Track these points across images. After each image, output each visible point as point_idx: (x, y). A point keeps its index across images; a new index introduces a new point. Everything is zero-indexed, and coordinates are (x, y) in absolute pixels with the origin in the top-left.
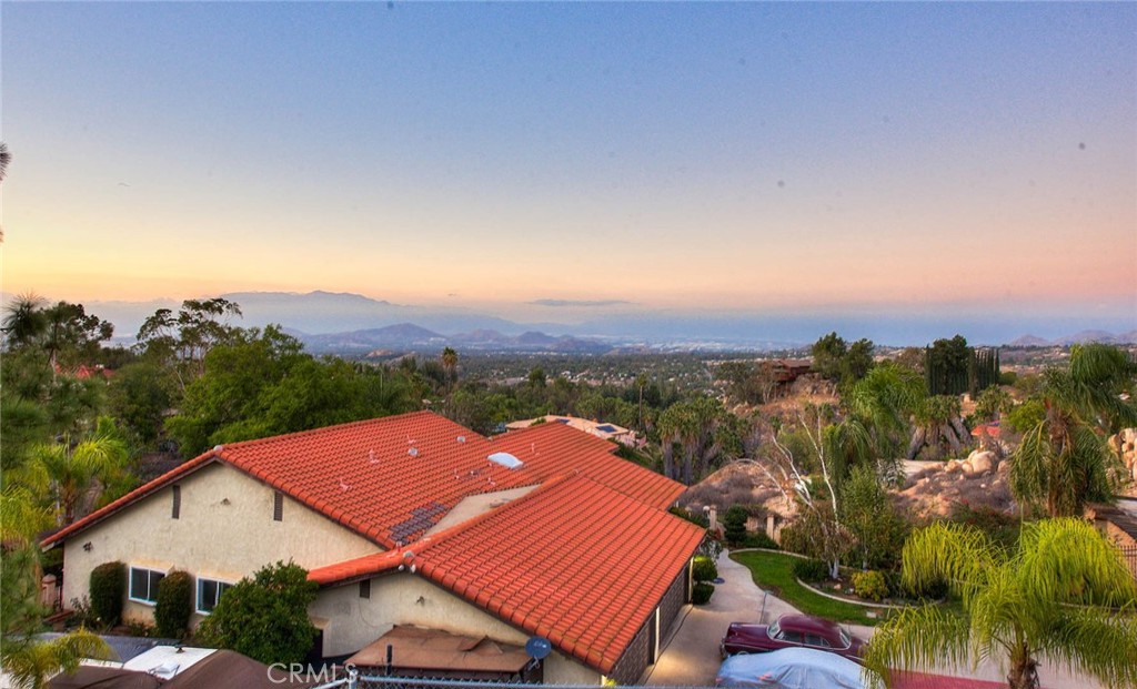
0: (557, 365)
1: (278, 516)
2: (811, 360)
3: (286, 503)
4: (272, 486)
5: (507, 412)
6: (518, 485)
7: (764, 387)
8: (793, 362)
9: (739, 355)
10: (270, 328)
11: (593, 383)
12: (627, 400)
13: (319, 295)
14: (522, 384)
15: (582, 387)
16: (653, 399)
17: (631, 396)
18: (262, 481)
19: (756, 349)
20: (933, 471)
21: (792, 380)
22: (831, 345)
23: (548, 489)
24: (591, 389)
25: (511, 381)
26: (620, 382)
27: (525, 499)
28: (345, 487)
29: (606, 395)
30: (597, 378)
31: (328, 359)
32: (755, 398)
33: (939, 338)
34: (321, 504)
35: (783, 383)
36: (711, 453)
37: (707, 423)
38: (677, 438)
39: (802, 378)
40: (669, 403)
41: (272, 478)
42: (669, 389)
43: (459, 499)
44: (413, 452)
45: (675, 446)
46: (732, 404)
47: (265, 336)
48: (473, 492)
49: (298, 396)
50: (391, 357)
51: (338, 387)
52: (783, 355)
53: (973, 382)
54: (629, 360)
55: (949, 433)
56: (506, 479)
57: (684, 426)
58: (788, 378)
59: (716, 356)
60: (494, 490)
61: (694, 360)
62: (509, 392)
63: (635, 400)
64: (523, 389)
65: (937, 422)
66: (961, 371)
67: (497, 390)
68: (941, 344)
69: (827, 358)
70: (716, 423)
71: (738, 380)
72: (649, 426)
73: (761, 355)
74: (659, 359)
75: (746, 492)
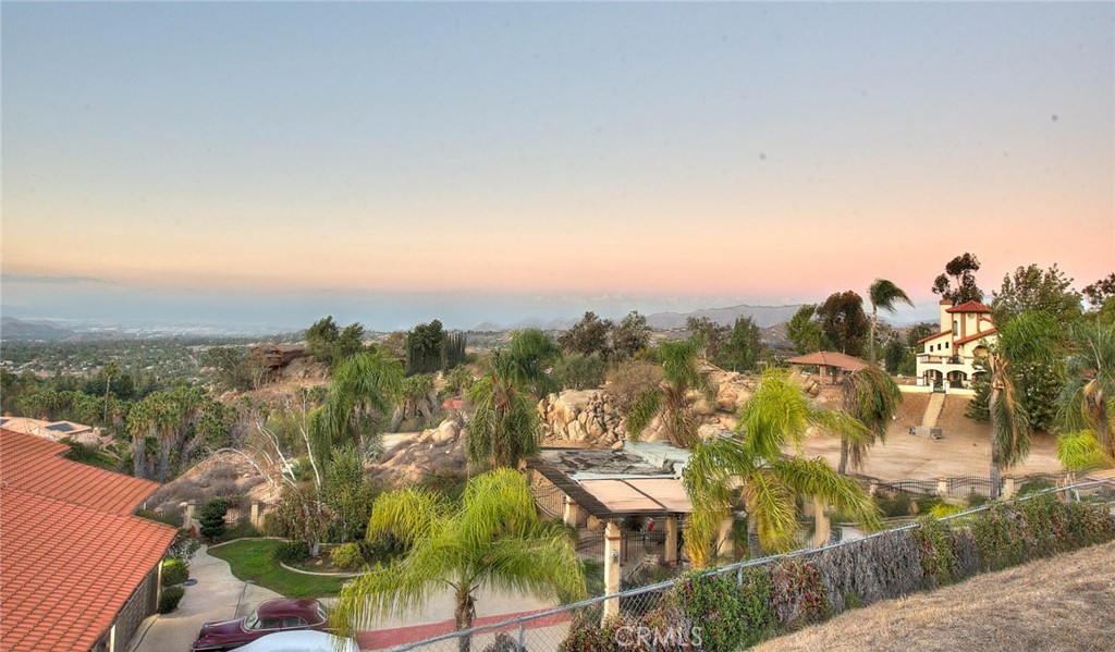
2: (304, 344)
7: (255, 373)
8: (287, 346)
9: (230, 340)
11: (43, 374)
12: (89, 393)
15: (28, 380)
16: (124, 391)
17: (95, 389)
19: (249, 334)
20: (409, 443)
21: (285, 364)
22: (324, 330)
24: (40, 382)
26: (82, 373)
29: (60, 389)
30: (50, 369)
32: (245, 384)
33: (419, 323)
35: (275, 368)
36: (192, 445)
37: (189, 413)
38: (152, 432)
39: (296, 362)
40: (145, 394)
42: (145, 379)
45: (149, 441)
46: (220, 392)
52: (278, 339)
53: (445, 362)
54: (95, 346)
57: (160, 418)
58: (280, 363)
59: (203, 341)
61: (177, 347)
63: (100, 392)
65: (414, 399)
68: (421, 329)
69: (321, 342)
70: (200, 413)
71: (228, 366)
72: (117, 420)
73: (255, 340)
74: (135, 345)
75: (229, 483)
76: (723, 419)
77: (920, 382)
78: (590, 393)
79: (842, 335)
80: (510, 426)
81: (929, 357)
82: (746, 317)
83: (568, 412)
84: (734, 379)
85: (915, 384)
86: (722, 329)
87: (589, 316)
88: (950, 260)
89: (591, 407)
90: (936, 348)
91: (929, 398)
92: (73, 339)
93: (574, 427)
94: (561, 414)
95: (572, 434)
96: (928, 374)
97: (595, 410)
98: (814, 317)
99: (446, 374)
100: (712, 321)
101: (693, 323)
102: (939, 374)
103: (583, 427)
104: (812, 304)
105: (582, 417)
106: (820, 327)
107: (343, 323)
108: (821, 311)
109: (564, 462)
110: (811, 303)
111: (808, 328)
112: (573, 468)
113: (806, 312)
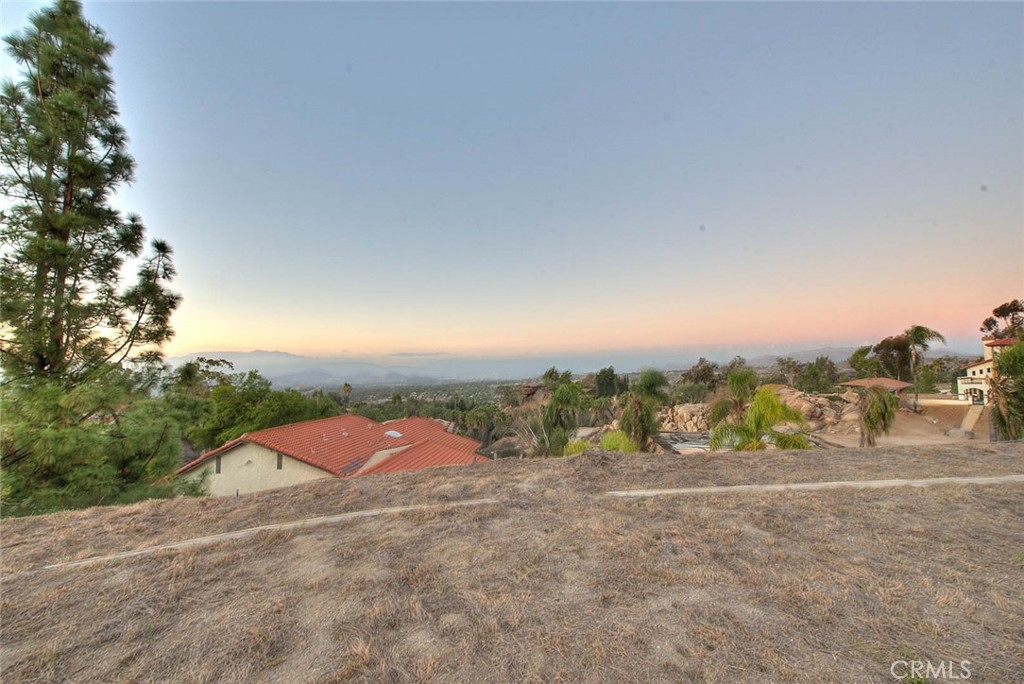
0: (407, 391)
1: (280, 466)
2: (542, 382)
3: (285, 460)
4: (277, 451)
5: (382, 416)
6: (401, 445)
7: (520, 398)
8: (533, 384)
9: (508, 382)
10: (251, 373)
11: (429, 400)
12: (448, 408)
13: (277, 353)
14: (387, 403)
15: (423, 401)
16: (462, 407)
17: (450, 406)
18: (272, 449)
19: (515, 378)
20: (596, 433)
21: (533, 393)
22: (551, 374)
23: (415, 447)
24: (428, 403)
25: (381, 401)
26: (443, 399)
27: (407, 450)
28: (314, 452)
29: (436, 406)
30: (431, 397)
31: (288, 390)
32: (516, 404)
33: (602, 368)
34: (305, 458)
35: (529, 395)
36: (493, 433)
37: (490, 418)
38: (475, 426)
39: (538, 392)
40: (471, 408)
41: (277, 447)
42: (470, 402)
43: (374, 452)
44: (345, 434)
45: (475, 430)
46: (504, 407)
47: (249, 378)
48: (380, 450)
49: (273, 410)
50: (306, 390)
51: (296, 405)
52: (529, 381)
53: (618, 390)
54: (448, 386)
55: (608, 413)
56: (395, 442)
57: (478, 419)
58: (531, 393)
59: (494, 383)
60: (390, 448)
61: (484, 386)
62: (380, 407)
63: (452, 408)
64: (389, 405)
65: (602, 411)
66: (612, 385)
67: (373, 406)
68: (603, 372)
69: (550, 381)
70: (495, 417)
71: (507, 395)
72: (460, 421)
73: (518, 381)
74: (464, 385)
75: (511, 449)
76: (788, 423)
77: (961, 397)
78: (700, 405)
79: (896, 366)
80: (642, 421)
81: (972, 379)
82: (825, 356)
83: (686, 416)
84: (800, 397)
85: (957, 399)
86: (804, 365)
87: (702, 361)
88: (998, 306)
89: (700, 413)
90: (977, 373)
91: (968, 410)
92: (439, 383)
93: (690, 425)
94: (682, 417)
95: (689, 430)
96: (969, 392)
97: (703, 415)
98: (871, 354)
99: (619, 396)
100: (795, 360)
101: (781, 361)
102: (981, 392)
103: (695, 424)
104: (868, 345)
105: (695, 419)
106: (878, 359)
107: (561, 370)
108: (877, 349)
109: (672, 438)
110: (866, 344)
111: (865, 362)
112: (676, 442)
113: (864, 351)
